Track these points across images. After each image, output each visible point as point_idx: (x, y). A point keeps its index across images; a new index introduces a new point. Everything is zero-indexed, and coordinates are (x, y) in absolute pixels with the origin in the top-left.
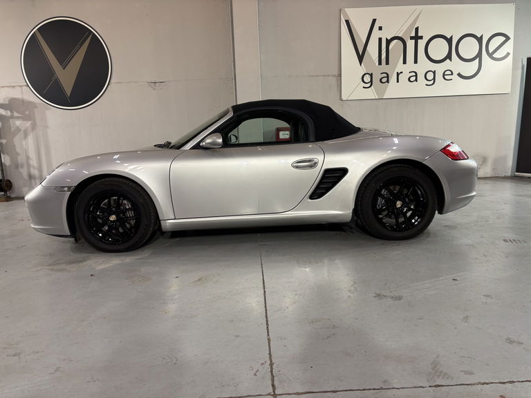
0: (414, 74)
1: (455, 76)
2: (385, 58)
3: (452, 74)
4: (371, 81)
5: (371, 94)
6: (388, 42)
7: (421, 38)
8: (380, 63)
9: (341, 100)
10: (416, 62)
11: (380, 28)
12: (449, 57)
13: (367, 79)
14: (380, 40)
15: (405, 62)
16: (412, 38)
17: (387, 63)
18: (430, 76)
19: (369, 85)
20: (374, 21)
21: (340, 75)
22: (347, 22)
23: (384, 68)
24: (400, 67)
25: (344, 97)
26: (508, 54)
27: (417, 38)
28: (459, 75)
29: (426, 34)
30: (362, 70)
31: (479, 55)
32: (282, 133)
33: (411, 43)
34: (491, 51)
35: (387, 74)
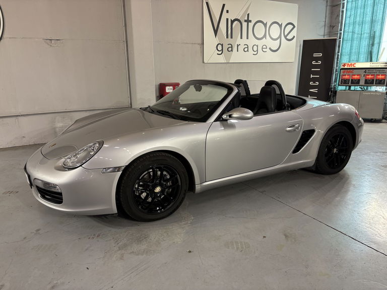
0: (246, 46)
1: (268, 50)
2: (230, 34)
3: (266, 48)
4: (222, 50)
5: (222, 59)
6: (232, 22)
7: (250, 21)
8: (227, 37)
9: (203, 62)
10: (247, 38)
11: (227, 11)
12: (265, 36)
13: (220, 48)
14: (227, 19)
15: (241, 38)
16: (245, 21)
17: (232, 37)
18: (255, 48)
19: (220, 52)
20: (224, 5)
21: (203, 43)
22: (207, 3)
23: (230, 40)
24: (239, 41)
25: (205, 61)
26: (294, 37)
27: (248, 21)
28: (270, 49)
29: (253, 19)
30: (216, 41)
31: (280, 37)
32: (167, 88)
33: (245, 24)
34: (286, 34)
35: (232, 45)
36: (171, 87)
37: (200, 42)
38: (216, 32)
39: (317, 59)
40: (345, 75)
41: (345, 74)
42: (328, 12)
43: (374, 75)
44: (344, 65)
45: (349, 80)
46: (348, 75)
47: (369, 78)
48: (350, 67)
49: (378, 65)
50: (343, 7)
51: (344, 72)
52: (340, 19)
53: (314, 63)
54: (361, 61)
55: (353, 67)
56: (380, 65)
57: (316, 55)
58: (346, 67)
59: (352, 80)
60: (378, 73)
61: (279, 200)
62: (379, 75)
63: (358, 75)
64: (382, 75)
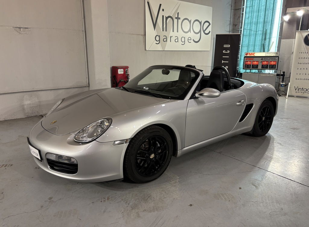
0: (177, 38)
1: (192, 41)
2: (165, 28)
3: (191, 40)
4: (159, 40)
5: (159, 48)
6: (167, 18)
7: (180, 18)
8: (163, 30)
9: (146, 50)
10: (178, 32)
11: (163, 10)
12: (190, 30)
13: (158, 38)
14: (163, 16)
15: (173, 31)
16: (176, 18)
17: (166, 31)
18: (183, 40)
19: (158, 42)
20: (160, 5)
21: (145, 35)
22: (148, 3)
23: (165, 33)
24: (172, 34)
25: (147, 49)
26: (210, 32)
27: (178, 18)
28: (193, 40)
29: (182, 17)
30: (154, 33)
31: (200, 31)
32: (119, 70)
33: (175, 20)
34: (204, 30)
35: (166, 37)
36: (122, 70)
37: (143, 33)
38: (155, 25)
39: (226, 49)
40: (248, 62)
41: (248, 60)
42: (232, 14)
43: (268, 62)
44: (247, 54)
45: (251, 65)
46: (250, 62)
47: (265, 64)
48: (251, 56)
49: (271, 54)
50: (243, 11)
51: (247, 59)
52: (241, 19)
53: (224, 52)
54: (257, 51)
55: (253, 56)
56: (272, 54)
57: (225, 46)
58: (248, 56)
59: (253, 65)
60: (271, 60)
61: (234, 158)
62: (272, 62)
63: (257, 62)
64: (274, 62)
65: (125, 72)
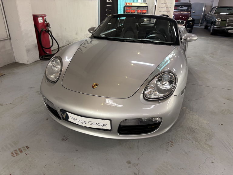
32: (39, 19)
43: (141, 10)
44: (126, 4)
46: (129, 10)
48: (130, 5)
51: (127, 8)
53: (107, 1)
58: (127, 5)
60: (143, 9)
62: (143, 10)
63: (134, 10)
64: (145, 10)
65: (44, 20)
